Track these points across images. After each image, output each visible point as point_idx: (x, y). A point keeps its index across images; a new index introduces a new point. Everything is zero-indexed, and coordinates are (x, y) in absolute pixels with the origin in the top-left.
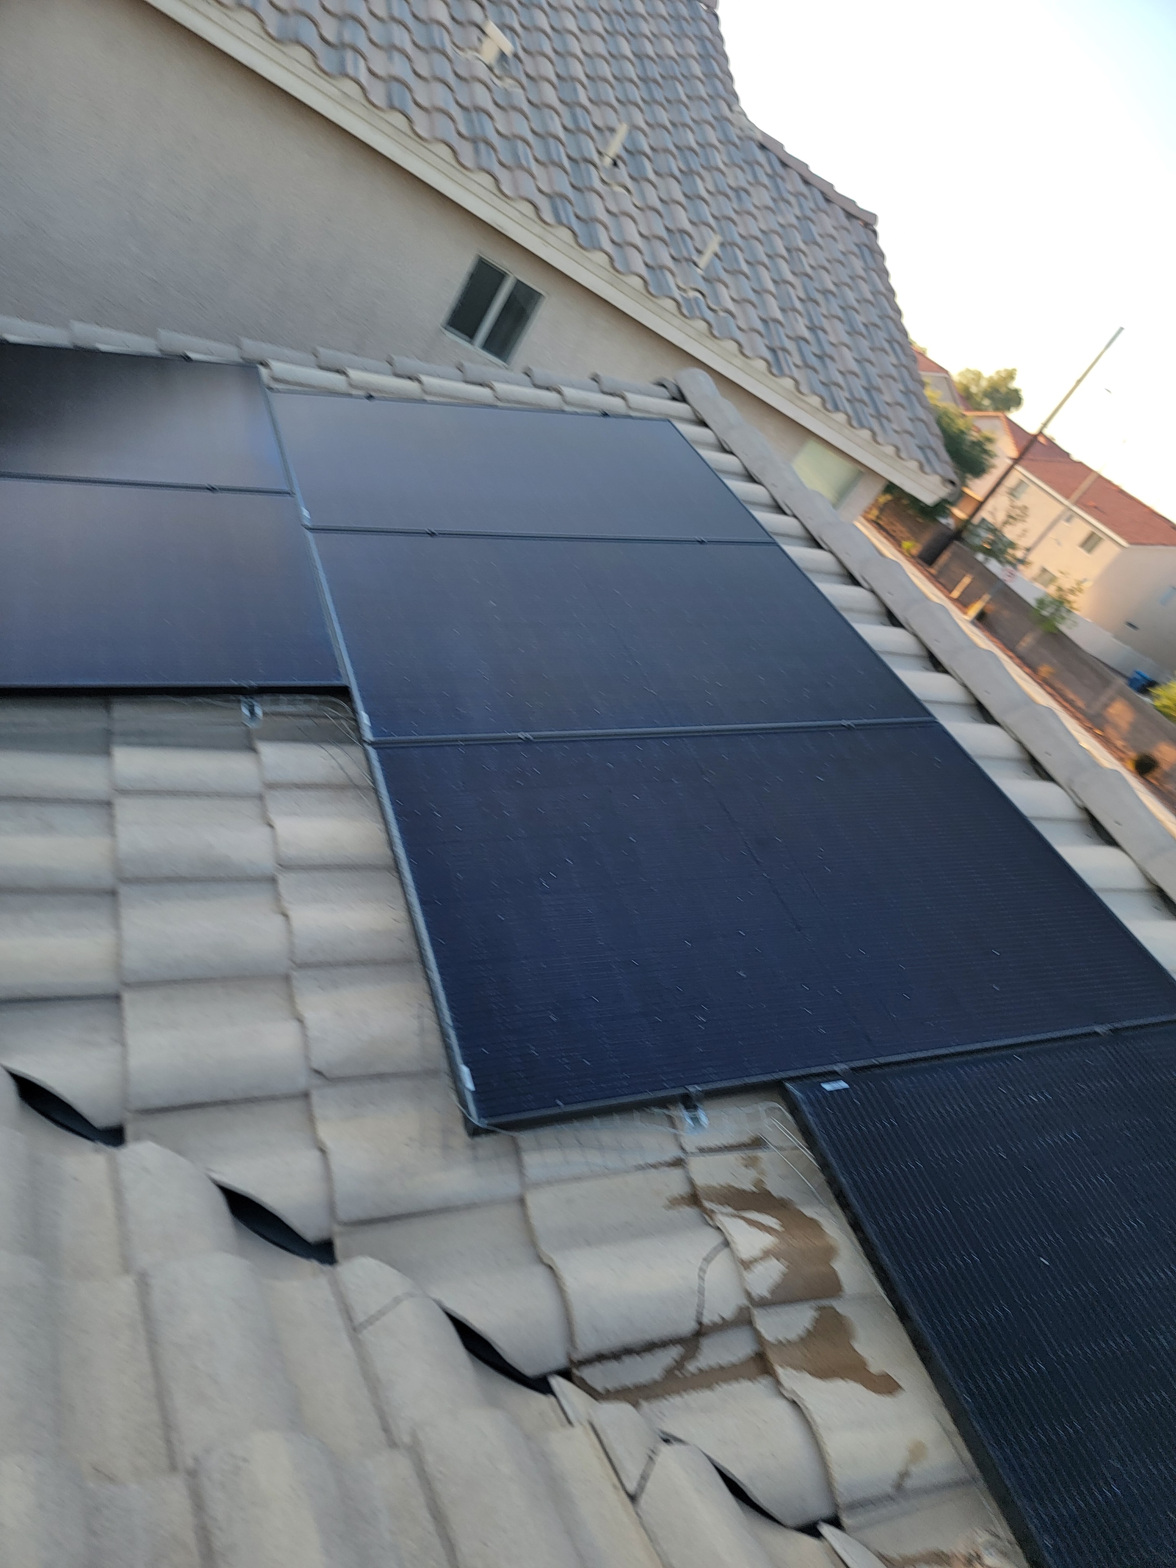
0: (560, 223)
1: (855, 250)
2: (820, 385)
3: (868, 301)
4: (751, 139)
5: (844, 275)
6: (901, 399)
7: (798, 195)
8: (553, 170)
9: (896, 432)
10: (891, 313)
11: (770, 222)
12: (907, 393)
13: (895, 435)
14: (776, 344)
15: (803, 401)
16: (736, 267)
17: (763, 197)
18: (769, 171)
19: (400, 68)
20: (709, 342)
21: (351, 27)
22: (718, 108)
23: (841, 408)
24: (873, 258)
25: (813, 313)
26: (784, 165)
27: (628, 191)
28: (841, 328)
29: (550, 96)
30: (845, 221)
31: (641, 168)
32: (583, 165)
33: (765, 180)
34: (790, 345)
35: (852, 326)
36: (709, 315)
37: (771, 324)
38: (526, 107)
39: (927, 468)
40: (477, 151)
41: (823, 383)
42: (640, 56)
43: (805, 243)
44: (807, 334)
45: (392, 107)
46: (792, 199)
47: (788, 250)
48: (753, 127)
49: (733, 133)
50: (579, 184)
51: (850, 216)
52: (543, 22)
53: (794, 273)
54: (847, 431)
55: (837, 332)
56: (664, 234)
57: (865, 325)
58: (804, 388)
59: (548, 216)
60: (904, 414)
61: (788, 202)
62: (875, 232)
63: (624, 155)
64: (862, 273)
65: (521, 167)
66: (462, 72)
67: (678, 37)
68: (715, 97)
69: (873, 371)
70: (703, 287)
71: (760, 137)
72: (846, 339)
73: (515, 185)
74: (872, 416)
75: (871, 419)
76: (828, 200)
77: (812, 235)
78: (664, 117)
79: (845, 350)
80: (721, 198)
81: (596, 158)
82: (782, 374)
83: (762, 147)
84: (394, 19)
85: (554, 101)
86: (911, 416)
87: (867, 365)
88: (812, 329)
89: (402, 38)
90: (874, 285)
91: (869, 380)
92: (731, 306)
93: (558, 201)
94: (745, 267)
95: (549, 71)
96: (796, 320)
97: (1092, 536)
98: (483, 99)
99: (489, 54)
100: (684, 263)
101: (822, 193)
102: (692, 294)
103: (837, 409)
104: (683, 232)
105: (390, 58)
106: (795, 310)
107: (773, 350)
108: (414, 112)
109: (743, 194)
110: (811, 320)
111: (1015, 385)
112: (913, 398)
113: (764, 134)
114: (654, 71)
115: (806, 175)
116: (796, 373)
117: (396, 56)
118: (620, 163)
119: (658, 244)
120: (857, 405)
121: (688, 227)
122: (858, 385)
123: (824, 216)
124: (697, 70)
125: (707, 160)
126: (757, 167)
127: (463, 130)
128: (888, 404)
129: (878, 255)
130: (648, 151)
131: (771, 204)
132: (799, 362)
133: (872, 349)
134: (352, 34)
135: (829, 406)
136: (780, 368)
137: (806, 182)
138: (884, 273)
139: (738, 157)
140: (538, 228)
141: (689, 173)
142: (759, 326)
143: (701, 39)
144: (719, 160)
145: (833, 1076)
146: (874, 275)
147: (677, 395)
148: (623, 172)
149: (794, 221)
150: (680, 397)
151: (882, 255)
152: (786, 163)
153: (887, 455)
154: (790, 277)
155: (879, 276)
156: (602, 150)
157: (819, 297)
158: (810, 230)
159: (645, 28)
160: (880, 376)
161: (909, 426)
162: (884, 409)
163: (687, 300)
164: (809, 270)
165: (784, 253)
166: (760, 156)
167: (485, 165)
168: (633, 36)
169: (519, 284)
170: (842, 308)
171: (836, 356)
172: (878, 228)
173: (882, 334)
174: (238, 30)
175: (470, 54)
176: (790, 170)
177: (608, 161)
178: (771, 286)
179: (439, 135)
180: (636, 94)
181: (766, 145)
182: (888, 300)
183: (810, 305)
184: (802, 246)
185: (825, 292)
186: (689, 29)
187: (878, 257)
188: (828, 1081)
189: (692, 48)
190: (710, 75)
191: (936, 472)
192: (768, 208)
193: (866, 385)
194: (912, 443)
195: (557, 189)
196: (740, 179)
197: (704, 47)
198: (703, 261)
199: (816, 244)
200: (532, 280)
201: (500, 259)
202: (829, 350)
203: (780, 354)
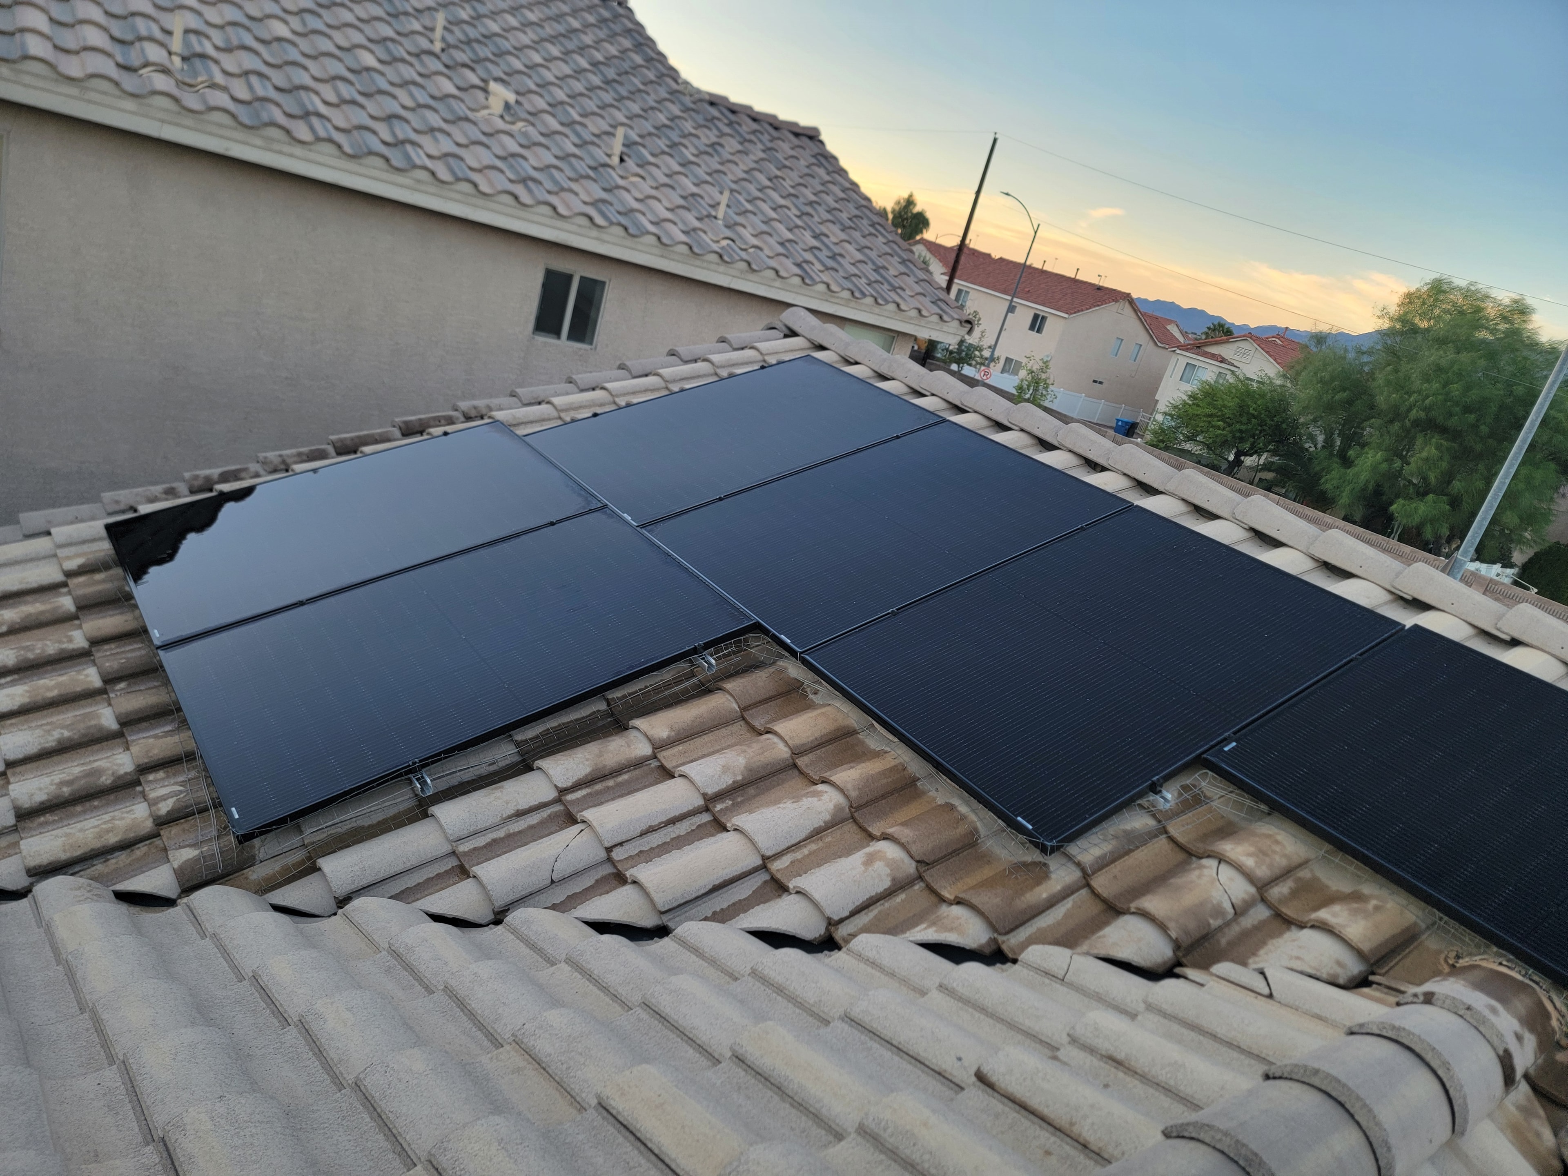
0: (612, 223)
1: (814, 161)
2: (844, 281)
3: (842, 199)
4: (701, 100)
5: (816, 184)
6: (902, 269)
7: (754, 132)
8: (584, 182)
9: (912, 297)
10: (864, 203)
11: (747, 162)
12: (903, 262)
13: (912, 299)
14: (800, 260)
15: (838, 298)
16: (743, 209)
17: (732, 144)
18: (726, 121)
19: (447, 146)
20: (751, 276)
21: (398, 126)
22: (668, 85)
23: (867, 293)
24: (829, 162)
25: (810, 223)
26: (733, 112)
27: (643, 178)
28: (836, 229)
29: (553, 124)
30: (796, 141)
31: (640, 156)
32: (601, 169)
33: (727, 130)
34: (808, 256)
35: (842, 224)
36: (743, 255)
37: (787, 244)
38: (542, 140)
39: (945, 318)
40: (530, 190)
41: (844, 278)
42: (595, 64)
43: (779, 169)
44: (815, 243)
45: (458, 179)
46: (753, 138)
47: (770, 180)
48: (699, 91)
49: (687, 100)
50: (607, 186)
51: (797, 135)
52: (518, 65)
53: (782, 197)
54: (876, 310)
55: (835, 233)
56: (681, 202)
57: (850, 219)
58: (834, 287)
59: (599, 220)
60: (910, 281)
61: (750, 141)
62: (822, 142)
63: (625, 150)
64: (828, 178)
65: (563, 189)
66: (487, 130)
67: (612, 37)
68: (661, 76)
69: (873, 255)
70: (728, 233)
71: (707, 97)
72: (843, 236)
73: (568, 206)
74: (889, 290)
75: (889, 293)
76: (776, 128)
77: (780, 161)
78: (635, 108)
79: (846, 245)
80: (706, 157)
81: (607, 160)
82: (815, 283)
83: (712, 104)
84: (420, 106)
85: (556, 126)
86: (916, 280)
87: (867, 251)
88: (816, 237)
89: (434, 120)
90: (841, 185)
91: (874, 263)
92: (755, 241)
93: (601, 205)
94: (749, 207)
95: (541, 104)
96: (803, 235)
97: (1036, 317)
98: (512, 146)
99: (496, 106)
100: (706, 220)
101: (771, 125)
102: (725, 243)
103: (864, 295)
104: (693, 195)
105: (436, 140)
106: (797, 227)
107: (798, 265)
108: (475, 177)
109: (718, 148)
110: (813, 231)
111: (917, 209)
112: (908, 263)
113: (710, 94)
114: (611, 73)
115: (753, 115)
116: (825, 277)
117: (438, 135)
118: (625, 158)
119: (682, 212)
120: (875, 285)
121: (695, 190)
122: (868, 269)
123: (780, 143)
124: (638, 59)
125: (682, 131)
126: (716, 122)
127: (512, 177)
128: (896, 276)
129: (831, 159)
130: (638, 139)
131: (740, 148)
132: (822, 268)
133: (864, 237)
134: (402, 131)
135: (857, 294)
136: (811, 278)
137: (755, 120)
138: (842, 172)
139: (700, 119)
140: (594, 233)
141: (673, 145)
142: (780, 250)
143: (628, 32)
144: (688, 126)
145: (1226, 741)
146: (837, 176)
147: (787, 332)
148: (630, 163)
149: (762, 155)
150: (792, 333)
151: (835, 158)
152: (734, 110)
153: (911, 318)
154: (782, 202)
155: (840, 175)
156: (609, 152)
157: (809, 209)
158: (777, 158)
159: (588, 39)
160: (880, 256)
161: (919, 289)
162: (897, 282)
163: (723, 248)
164: (792, 191)
165: (768, 183)
166: (714, 112)
167: (541, 198)
168: (582, 49)
169: (583, 279)
170: (828, 212)
171: (843, 252)
172: (823, 137)
173: (865, 222)
174: (321, 158)
175: (485, 112)
176: (740, 115)
177: (616, 160)
178: (773, 215)
179: (500, 188)
180: (608, 98)
181: (715, 101)
182: (854, 191)
183: (805, 218)
184: (778, 173)
185: (811, 203)
186: (617, 28)
187: (831, 160)
188: (1226, 745)
189: (627, 43)
190: (649, 60)
191: (953, 319)
192: (739, 152)
193: (874, 267)
194: (926, 301)
195: (597, 197)
196: (711, 136)
197: (633, 38)
198: (720, 215)
199: (785, 167)
200: (593, 272)
201: (562, 265)
202: (837, 250)
203: (804, 265)
